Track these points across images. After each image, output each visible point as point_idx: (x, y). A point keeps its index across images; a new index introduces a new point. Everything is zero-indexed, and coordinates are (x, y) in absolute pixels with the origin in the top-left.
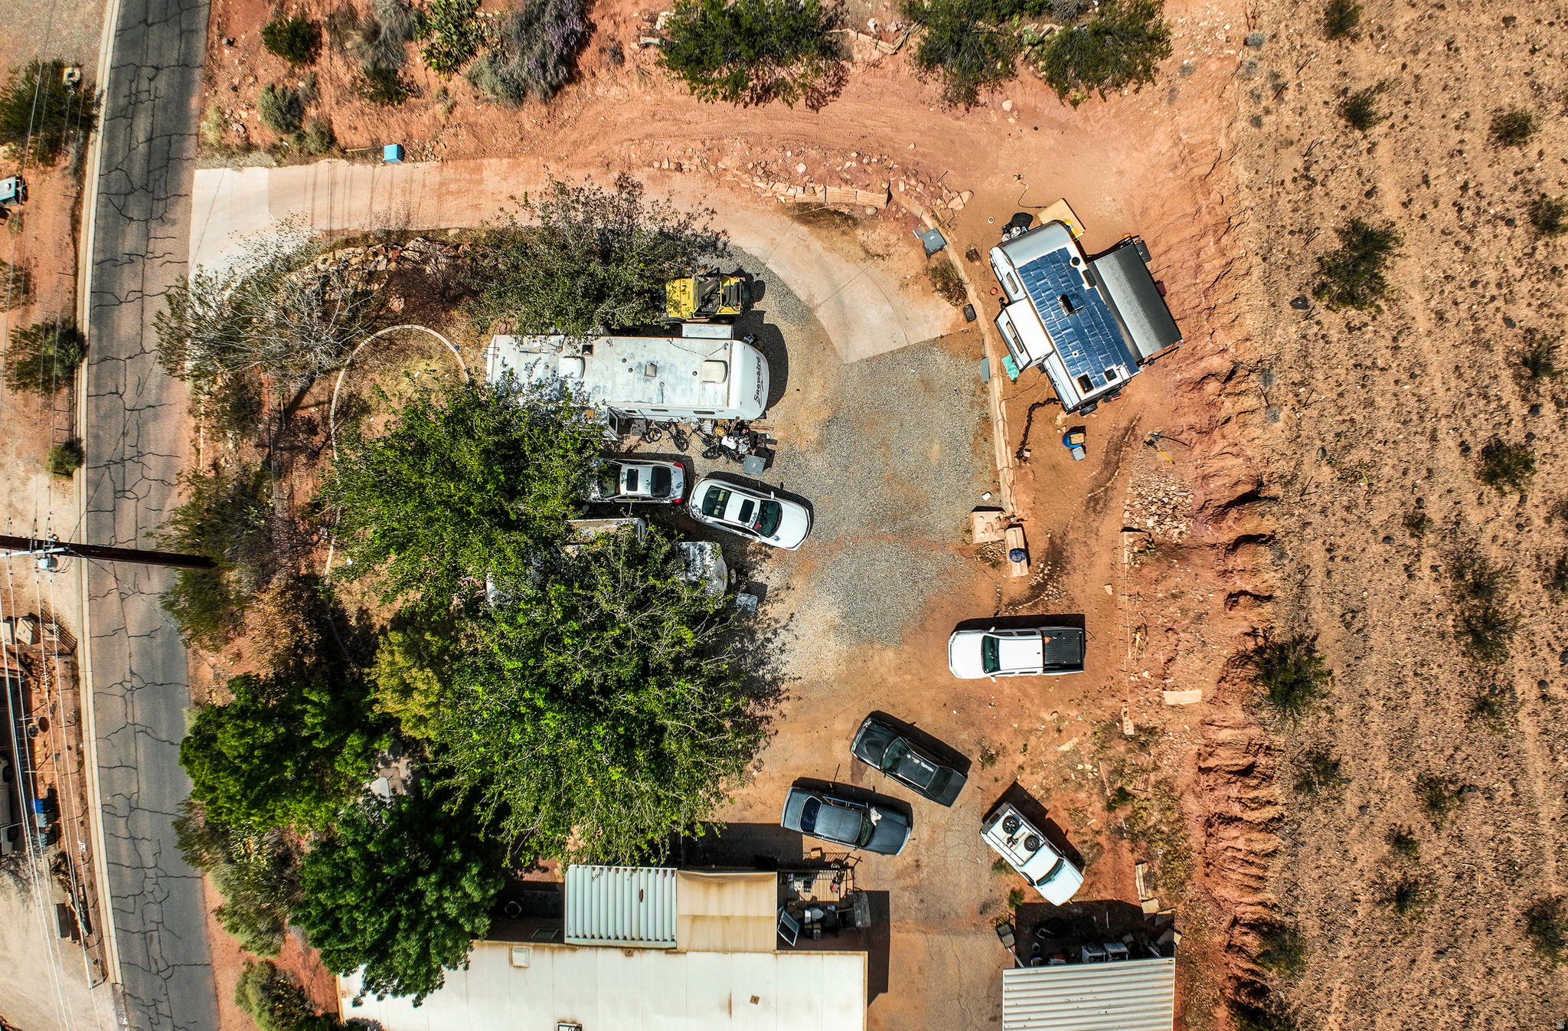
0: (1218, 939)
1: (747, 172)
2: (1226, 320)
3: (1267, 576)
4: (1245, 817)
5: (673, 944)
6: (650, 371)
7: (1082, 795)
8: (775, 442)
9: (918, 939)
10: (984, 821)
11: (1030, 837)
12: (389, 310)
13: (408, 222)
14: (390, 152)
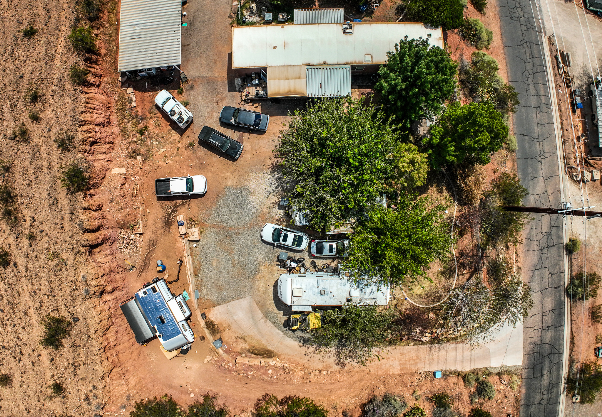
0: (105, 79)
1: (292, 370)
2: (104, 314)
3: (86, 217)
4: (94, 126)
5: (307, 67)
6: (323, 292)
7: (156, 132)
8: (277, 265)
9: (217, 74)
10: (192, 121)
11: (173, 115)
12: (435, 313)
13: (430, 347)
14: (439, 375)
